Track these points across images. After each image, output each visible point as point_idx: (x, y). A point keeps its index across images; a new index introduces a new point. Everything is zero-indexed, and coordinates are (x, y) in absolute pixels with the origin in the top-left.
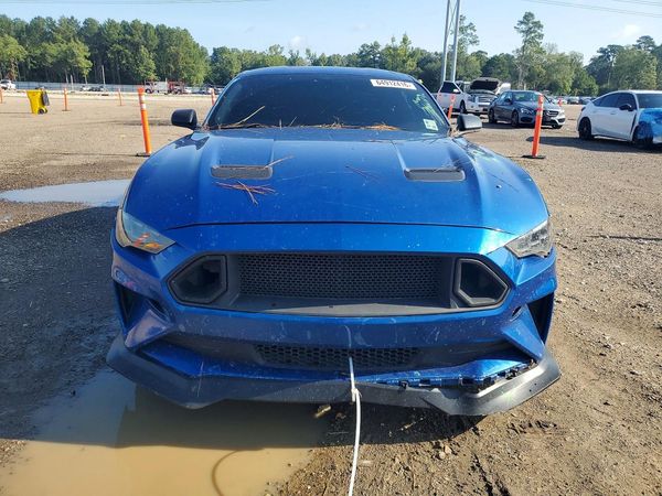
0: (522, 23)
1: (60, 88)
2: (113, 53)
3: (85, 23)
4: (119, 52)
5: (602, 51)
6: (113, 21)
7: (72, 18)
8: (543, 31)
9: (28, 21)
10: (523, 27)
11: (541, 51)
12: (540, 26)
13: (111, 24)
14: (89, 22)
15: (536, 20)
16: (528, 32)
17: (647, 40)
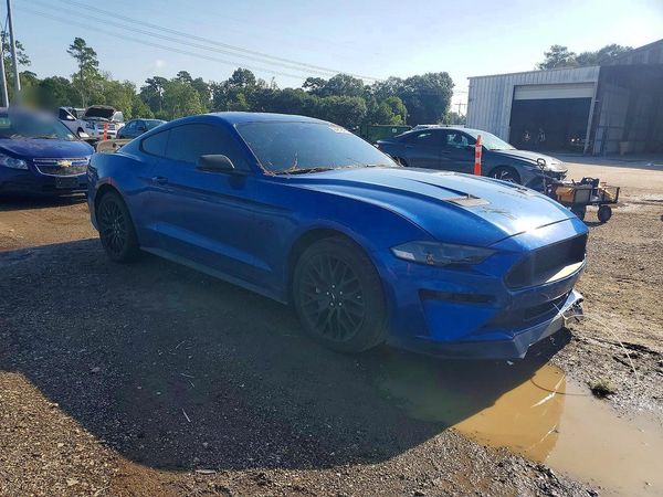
0: (74, 47)
5: (149, 81)
8: (97, 58)
10: (76, 52)
11: (98, 78)
12: (94, 54)
15: (87, 46)
16: (82, 58)
17: (185, 75)
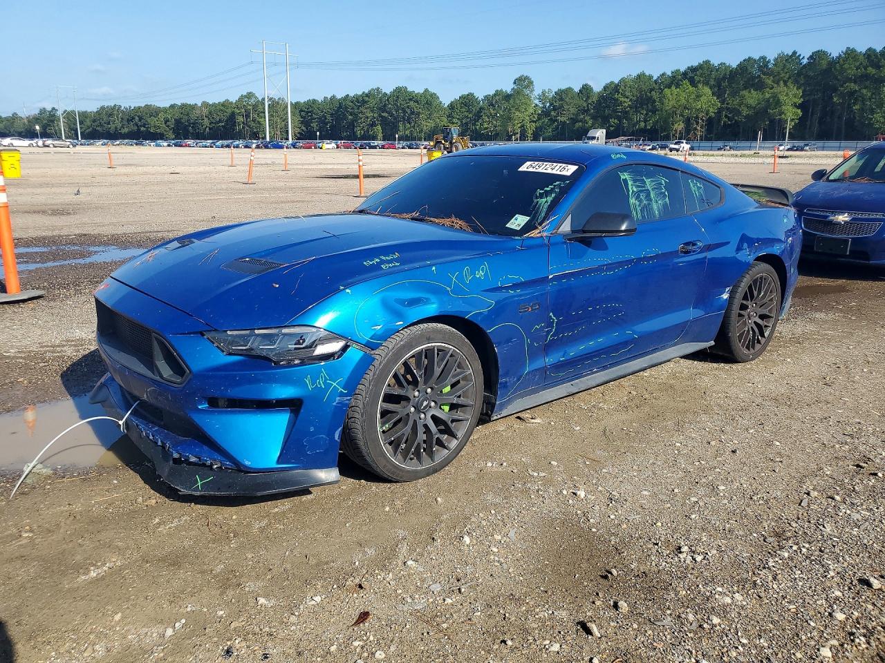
1: (750, 148)
2: (842, 95)
3: (811, 57)
4: (852, 93)
6: (853, 51)
7: (795, 53)
9: (734, 65)
13: (850, 54)
14: (818, 56)
